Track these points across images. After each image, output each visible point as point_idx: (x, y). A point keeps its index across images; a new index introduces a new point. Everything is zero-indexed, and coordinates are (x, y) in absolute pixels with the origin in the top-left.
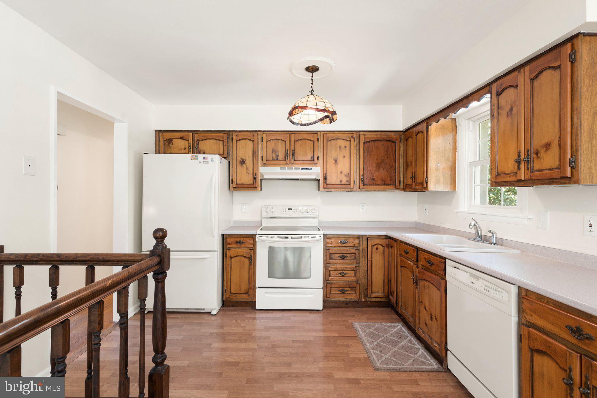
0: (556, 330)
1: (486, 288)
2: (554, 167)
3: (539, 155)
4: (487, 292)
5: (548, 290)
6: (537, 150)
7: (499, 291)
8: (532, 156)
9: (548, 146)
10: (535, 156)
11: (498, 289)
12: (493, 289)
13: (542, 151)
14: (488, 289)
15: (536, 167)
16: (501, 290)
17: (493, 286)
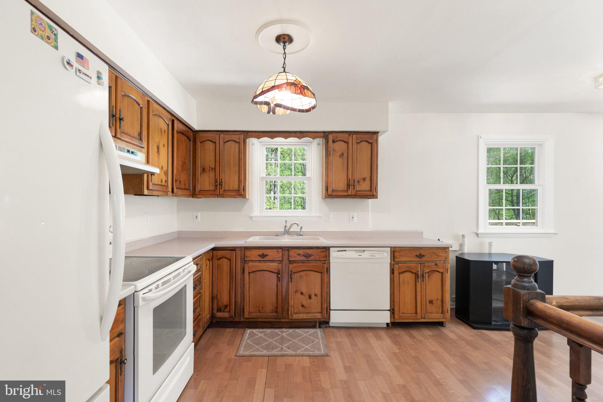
0: (411, 259)
1: (372, 255)
2: (367, 190)
3: (359, 183)
4: (373, 257)
5: (408, 244)
6: (358, 180)
7: (381, 254)
8: (356, 183)
9: (364, 179)
10: (357, 183)
11: (380, 252)
12: (377, 254)
13: (361, 181)
14: (373, 255)
15: (358, 189)
16: (382, 253)
17: (376, 252)
